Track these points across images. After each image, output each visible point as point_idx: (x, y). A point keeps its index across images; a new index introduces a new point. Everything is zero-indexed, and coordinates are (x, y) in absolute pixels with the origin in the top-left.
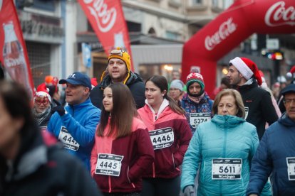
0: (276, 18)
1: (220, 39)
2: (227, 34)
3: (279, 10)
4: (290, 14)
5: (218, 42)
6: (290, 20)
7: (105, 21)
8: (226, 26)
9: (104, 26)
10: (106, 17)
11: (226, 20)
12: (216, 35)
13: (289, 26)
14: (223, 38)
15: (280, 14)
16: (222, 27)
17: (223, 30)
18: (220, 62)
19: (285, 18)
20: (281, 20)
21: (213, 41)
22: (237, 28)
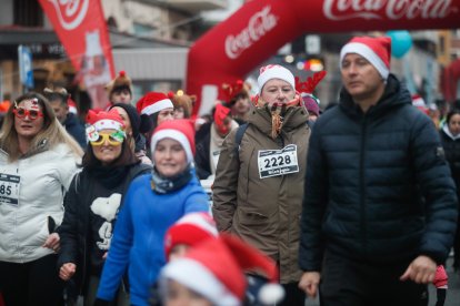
0: (341, 6)
1: (251, 40)
2: (262, 32)
5: (247, 45)
6: (364, 10)
7: (70, 12)
8: (260, 19)
9: (70, 20)
10: (72, 5)
11: (260, 10)
12: (244, 33)
13: (363, 20)
14: (255, 38)
16: (253, 20)
17: (255, 26)
19: (356, 6)
20: (350, 10)
21: (239, 44)
22: (278, 22)
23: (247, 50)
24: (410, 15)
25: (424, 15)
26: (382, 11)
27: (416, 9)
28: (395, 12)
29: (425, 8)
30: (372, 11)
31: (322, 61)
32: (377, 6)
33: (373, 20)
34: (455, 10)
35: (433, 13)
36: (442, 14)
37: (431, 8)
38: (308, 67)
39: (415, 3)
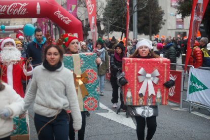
24: (14, 13)
25: (18, 14)
26: (6, 12)
27: (16, 12)
29: (19, 12)
30: (2, 12)
32: (4, 11)
33: (2, 15)
34: (27, 12)
35: (21, 13)
36: (23, 13)
37: (20, 11)
39: (15, 10)
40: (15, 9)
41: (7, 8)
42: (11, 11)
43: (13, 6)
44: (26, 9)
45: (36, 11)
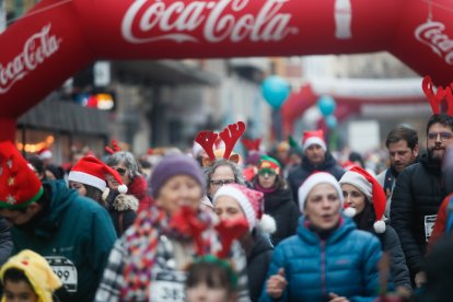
0: (145, 25)
2: (40, 60)
3: (152, 10)
4: (174, 17)
6: (174, 31)
8: (38, 42)
11: (39, 30)
12: (18, 59)
13: (172, 43)
15: (153, 17)
16: (29, 43)
18: (22, 119)
19: (164, 26)
20: (156, 30)
22: (61, 45)
23: (19, 82)
24: (235, 37)
25: (254, 37)
26: (199, 31)
27: (243, 30)
28: (216, 34)
29: (255, 28)
30: (185, 32)
31: (113, 96)
32: (192, 25)
33: (186, 43)
34: (295, 30)
35: (266, 36)
36: (277, 36)
37: (263, 27)
38: (94, 104)
39: (242, 22)
40: (238, 15)
41: (206, 12)
42: (222, 25)
43: (229, 6)
44: (286, 18)
45: (332, 24)
